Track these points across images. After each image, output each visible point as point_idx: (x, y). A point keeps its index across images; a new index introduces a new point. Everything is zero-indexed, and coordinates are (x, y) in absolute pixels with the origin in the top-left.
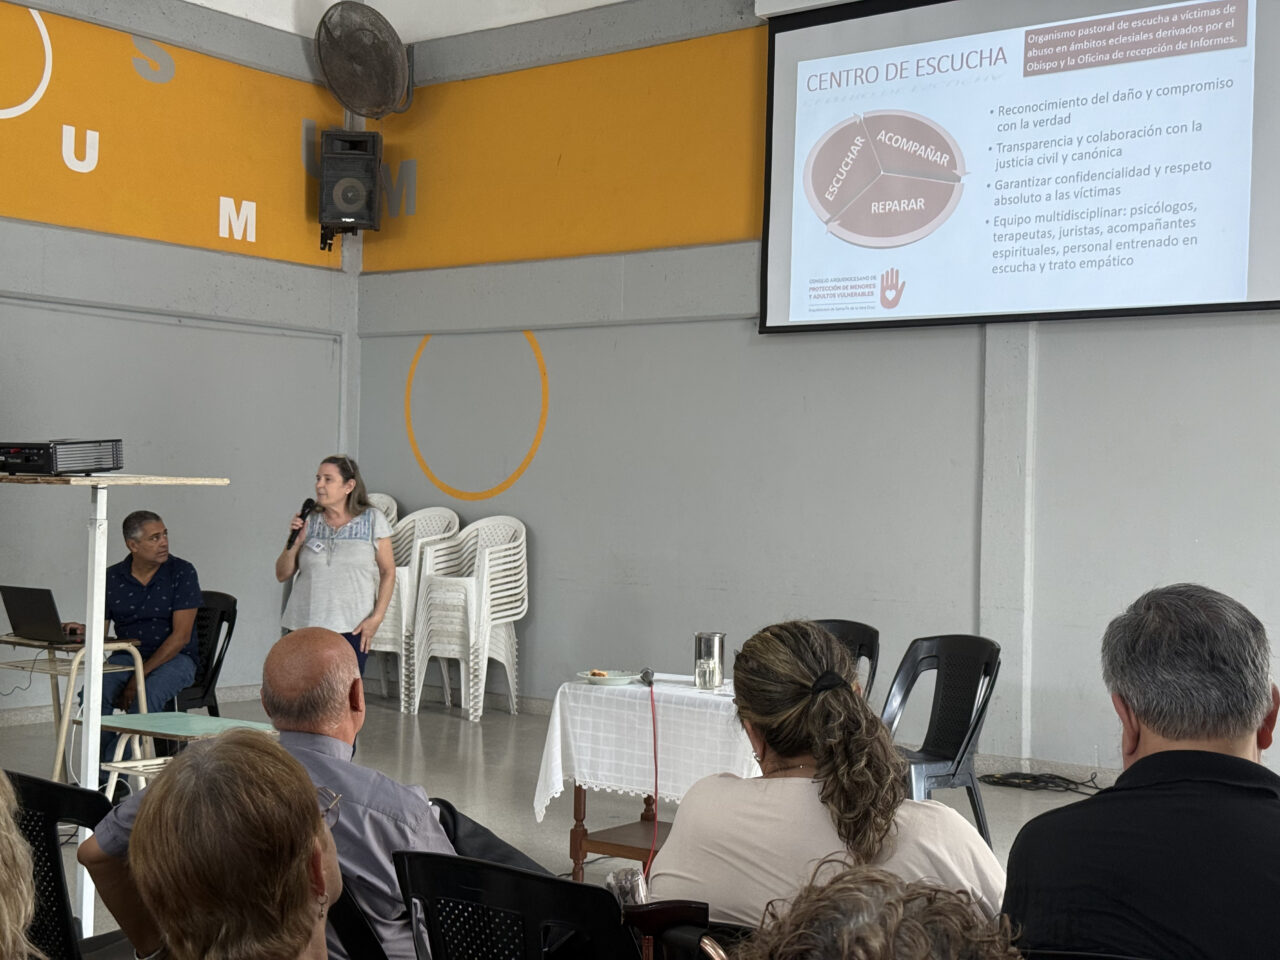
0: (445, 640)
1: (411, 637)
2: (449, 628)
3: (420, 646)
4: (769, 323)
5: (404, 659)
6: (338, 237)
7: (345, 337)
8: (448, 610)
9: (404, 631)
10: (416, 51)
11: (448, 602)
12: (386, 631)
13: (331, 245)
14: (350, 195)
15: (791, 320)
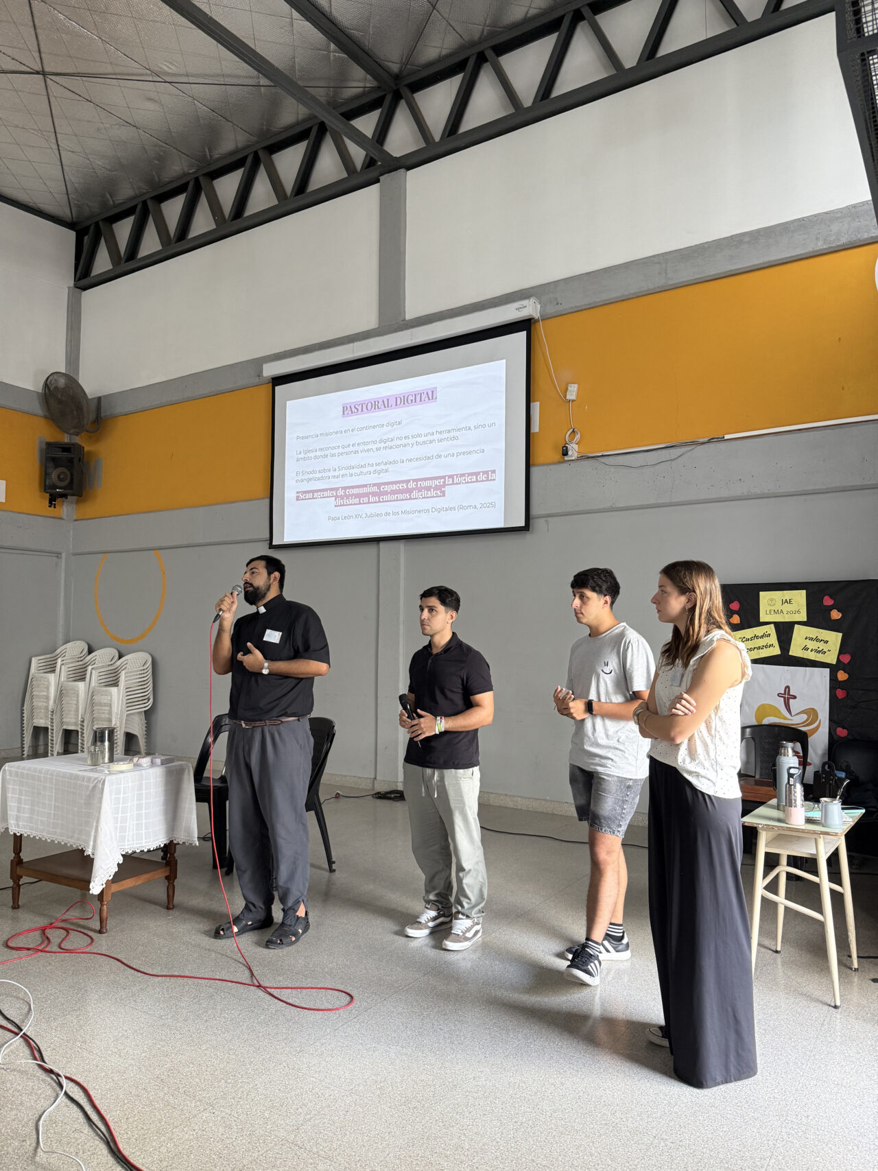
0: (101, 722)
1: (83, 722)
2: (103, 716)
3: (87, 726)
4: (274, 544)
5: (80, 734)
6: (59, 500)
7: (64, 555)
8: (101, 706)
9: (80, 719)
10: (102, 399)
11: (102, 701)
12: (71, 718)
13: (55, 504)
14: (62, 477)
15: (285, 540)
